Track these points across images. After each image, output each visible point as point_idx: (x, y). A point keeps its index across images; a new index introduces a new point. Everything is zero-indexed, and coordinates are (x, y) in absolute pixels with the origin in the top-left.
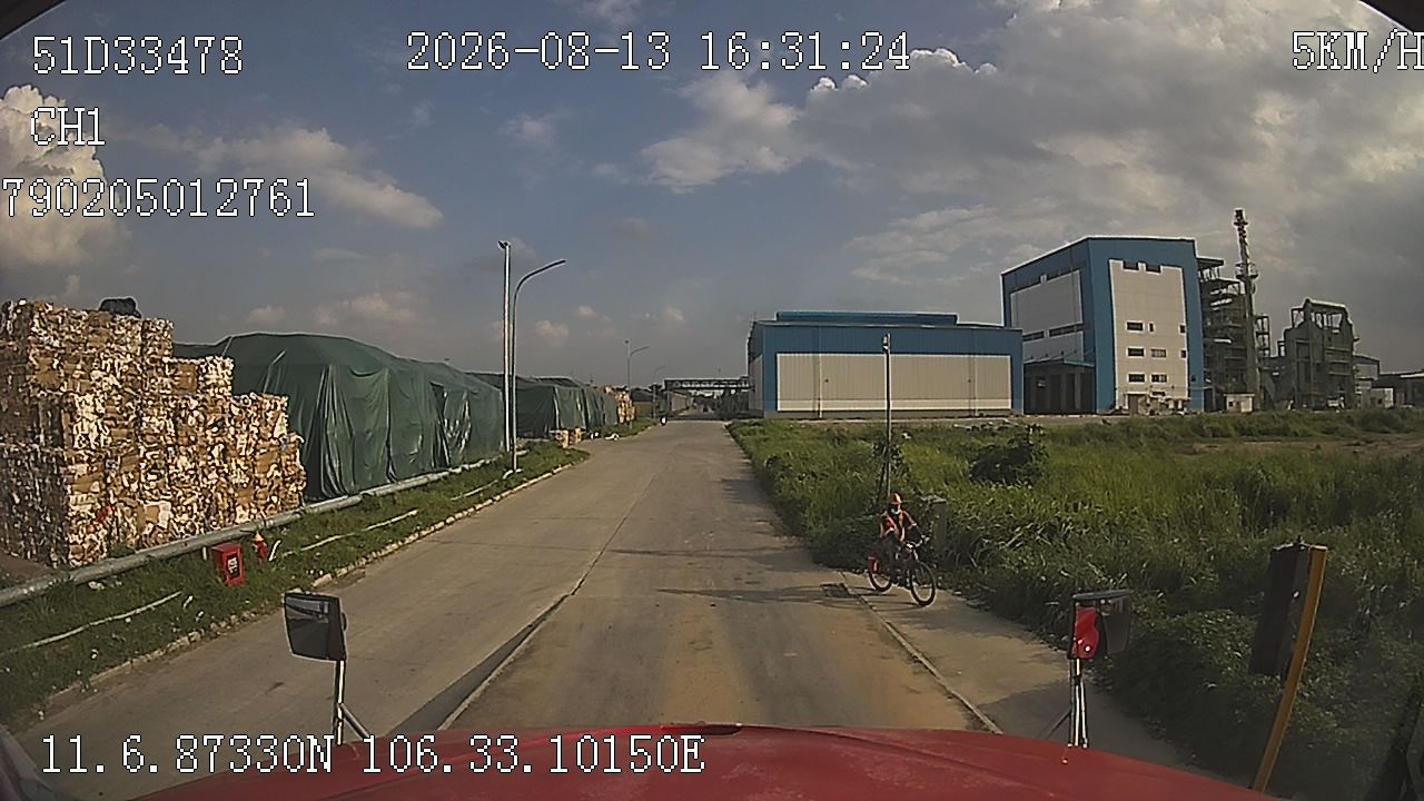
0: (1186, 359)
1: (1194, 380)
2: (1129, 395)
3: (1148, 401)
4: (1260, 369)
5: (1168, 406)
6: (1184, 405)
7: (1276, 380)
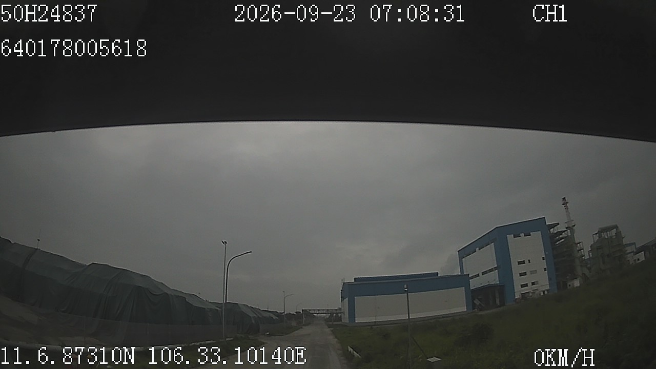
0: (546, 272)
1: (551, 279)
2: (522, 294)
3: (530, 295)
4: (581, 266)
5: (540, 294)
6: (548, 292)
7: (589, 269)
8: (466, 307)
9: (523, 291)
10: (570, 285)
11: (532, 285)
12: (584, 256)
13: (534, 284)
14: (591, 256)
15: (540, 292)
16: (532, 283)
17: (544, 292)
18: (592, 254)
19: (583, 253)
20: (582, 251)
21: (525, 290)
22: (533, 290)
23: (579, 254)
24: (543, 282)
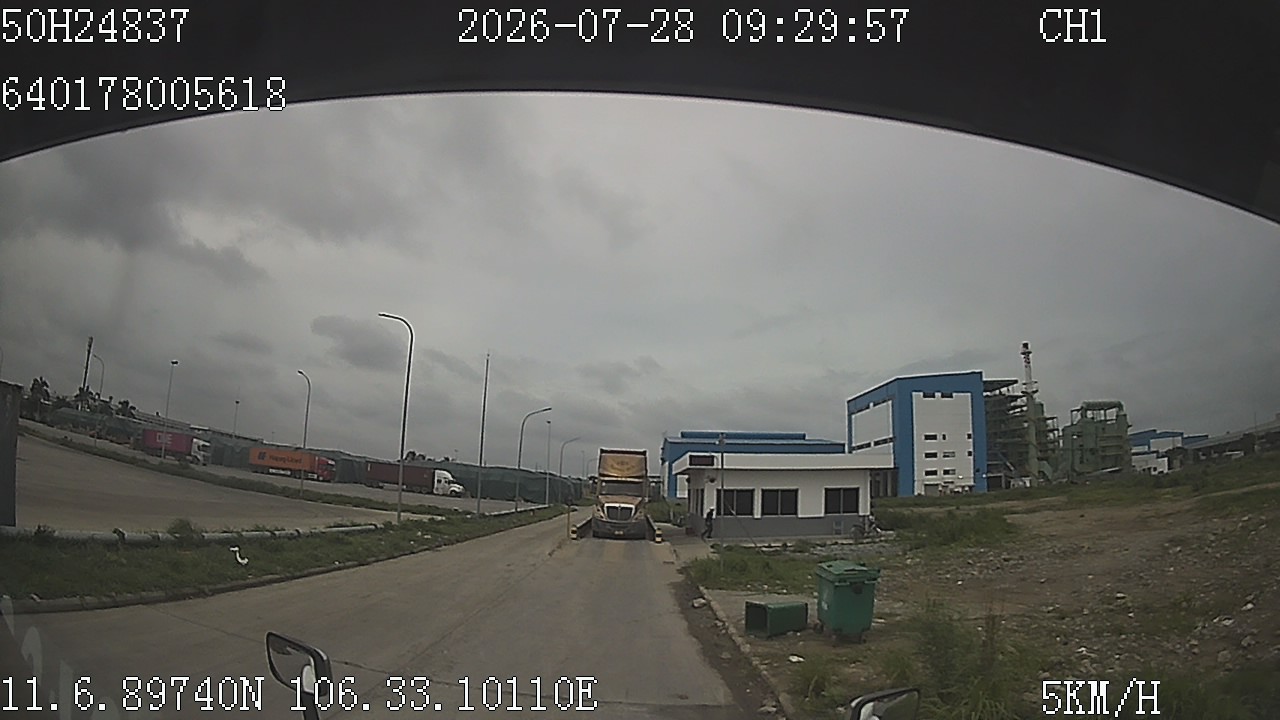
0: (971, 458)
1: (978, 471)
2: (926, 485)
3: (940, 488)
5: (957, 491)
6: (971, 490)
9: (928, 481)
11: (945, 474)
13: (948, 474)
15: (957, 487)
16: (944, 471)
17: (964, 488)
21: (932, 480)
22: (945, 482)
24: (964, 473)
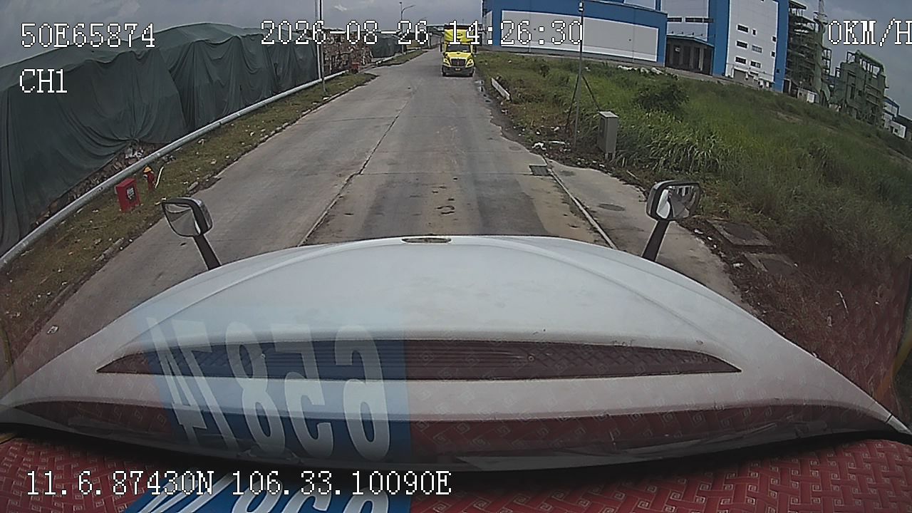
0: (774, 58)
1: (778, 72)
2: (735, 70)
3: (747, 77)
4: (822, 80)
5: (759, 83)
6: (770, 86)
7: (831, 90)
8: (656, 56)
9: (737, 66)
10: (800, 94)
11: (752, 65)
12: (829, 69)
13: (754, 66)
14: (838, 76)
15: (760, 79)
16: (752, 62)
17: (765, 82)
18: (840, 75)
19: (828, 65)
20: (828, 61)
21: (740, 66)
22: (751, 73)
23: (822, 63)
24: (766, 70)
